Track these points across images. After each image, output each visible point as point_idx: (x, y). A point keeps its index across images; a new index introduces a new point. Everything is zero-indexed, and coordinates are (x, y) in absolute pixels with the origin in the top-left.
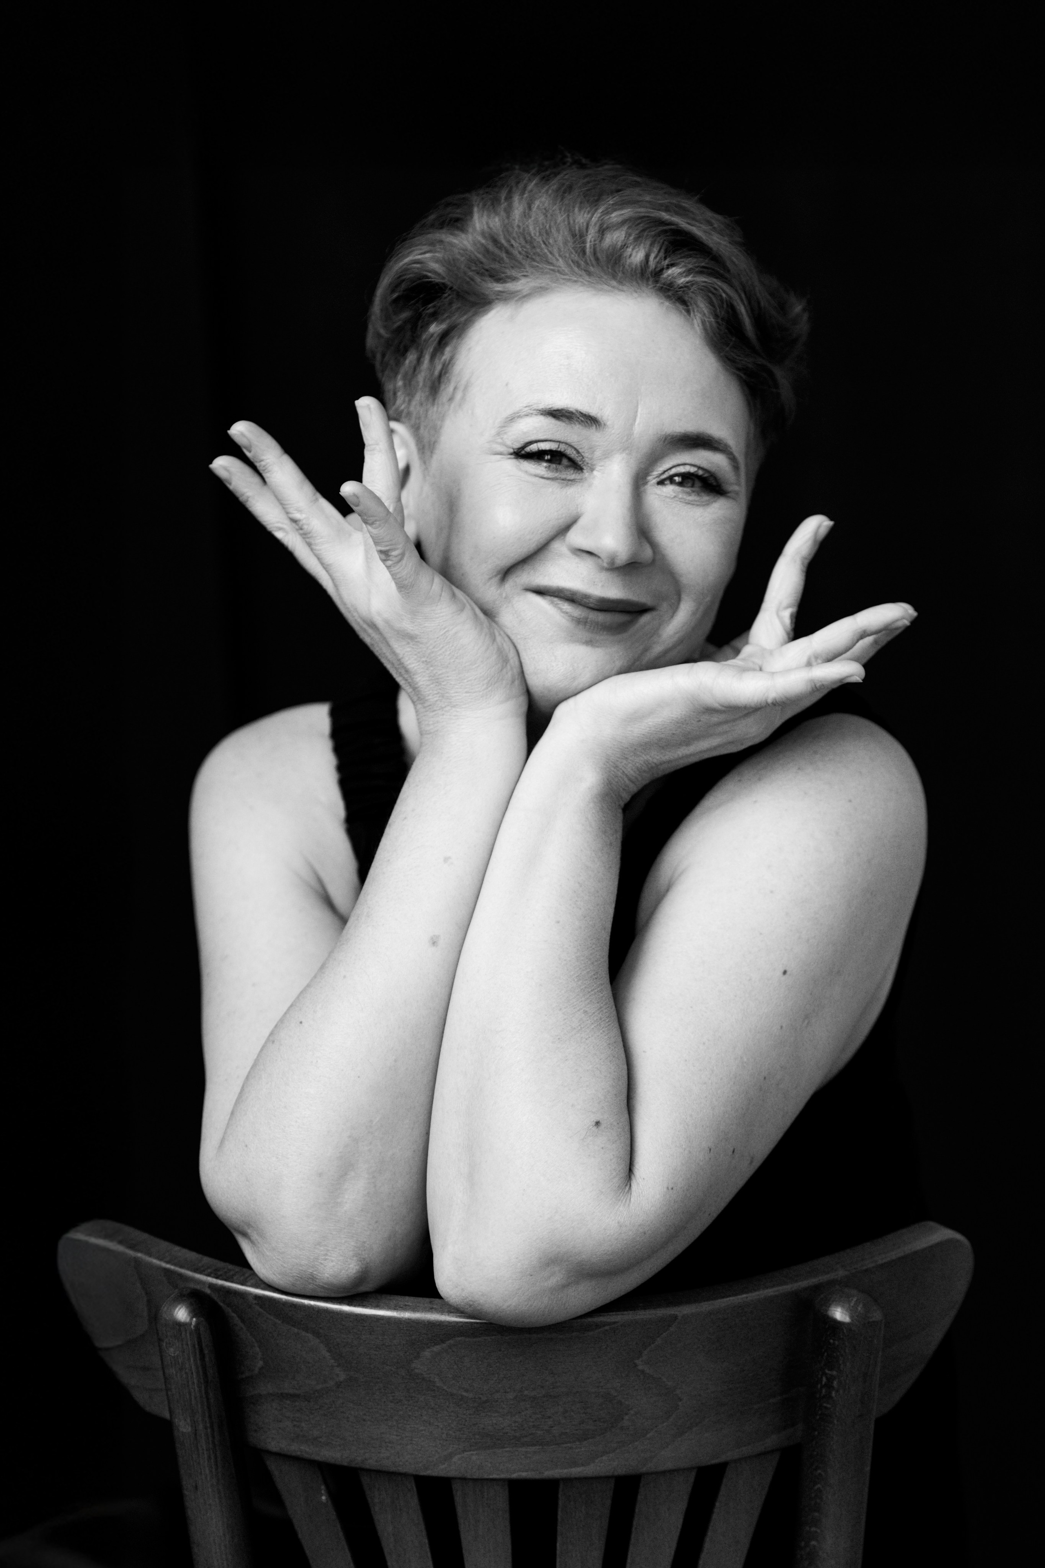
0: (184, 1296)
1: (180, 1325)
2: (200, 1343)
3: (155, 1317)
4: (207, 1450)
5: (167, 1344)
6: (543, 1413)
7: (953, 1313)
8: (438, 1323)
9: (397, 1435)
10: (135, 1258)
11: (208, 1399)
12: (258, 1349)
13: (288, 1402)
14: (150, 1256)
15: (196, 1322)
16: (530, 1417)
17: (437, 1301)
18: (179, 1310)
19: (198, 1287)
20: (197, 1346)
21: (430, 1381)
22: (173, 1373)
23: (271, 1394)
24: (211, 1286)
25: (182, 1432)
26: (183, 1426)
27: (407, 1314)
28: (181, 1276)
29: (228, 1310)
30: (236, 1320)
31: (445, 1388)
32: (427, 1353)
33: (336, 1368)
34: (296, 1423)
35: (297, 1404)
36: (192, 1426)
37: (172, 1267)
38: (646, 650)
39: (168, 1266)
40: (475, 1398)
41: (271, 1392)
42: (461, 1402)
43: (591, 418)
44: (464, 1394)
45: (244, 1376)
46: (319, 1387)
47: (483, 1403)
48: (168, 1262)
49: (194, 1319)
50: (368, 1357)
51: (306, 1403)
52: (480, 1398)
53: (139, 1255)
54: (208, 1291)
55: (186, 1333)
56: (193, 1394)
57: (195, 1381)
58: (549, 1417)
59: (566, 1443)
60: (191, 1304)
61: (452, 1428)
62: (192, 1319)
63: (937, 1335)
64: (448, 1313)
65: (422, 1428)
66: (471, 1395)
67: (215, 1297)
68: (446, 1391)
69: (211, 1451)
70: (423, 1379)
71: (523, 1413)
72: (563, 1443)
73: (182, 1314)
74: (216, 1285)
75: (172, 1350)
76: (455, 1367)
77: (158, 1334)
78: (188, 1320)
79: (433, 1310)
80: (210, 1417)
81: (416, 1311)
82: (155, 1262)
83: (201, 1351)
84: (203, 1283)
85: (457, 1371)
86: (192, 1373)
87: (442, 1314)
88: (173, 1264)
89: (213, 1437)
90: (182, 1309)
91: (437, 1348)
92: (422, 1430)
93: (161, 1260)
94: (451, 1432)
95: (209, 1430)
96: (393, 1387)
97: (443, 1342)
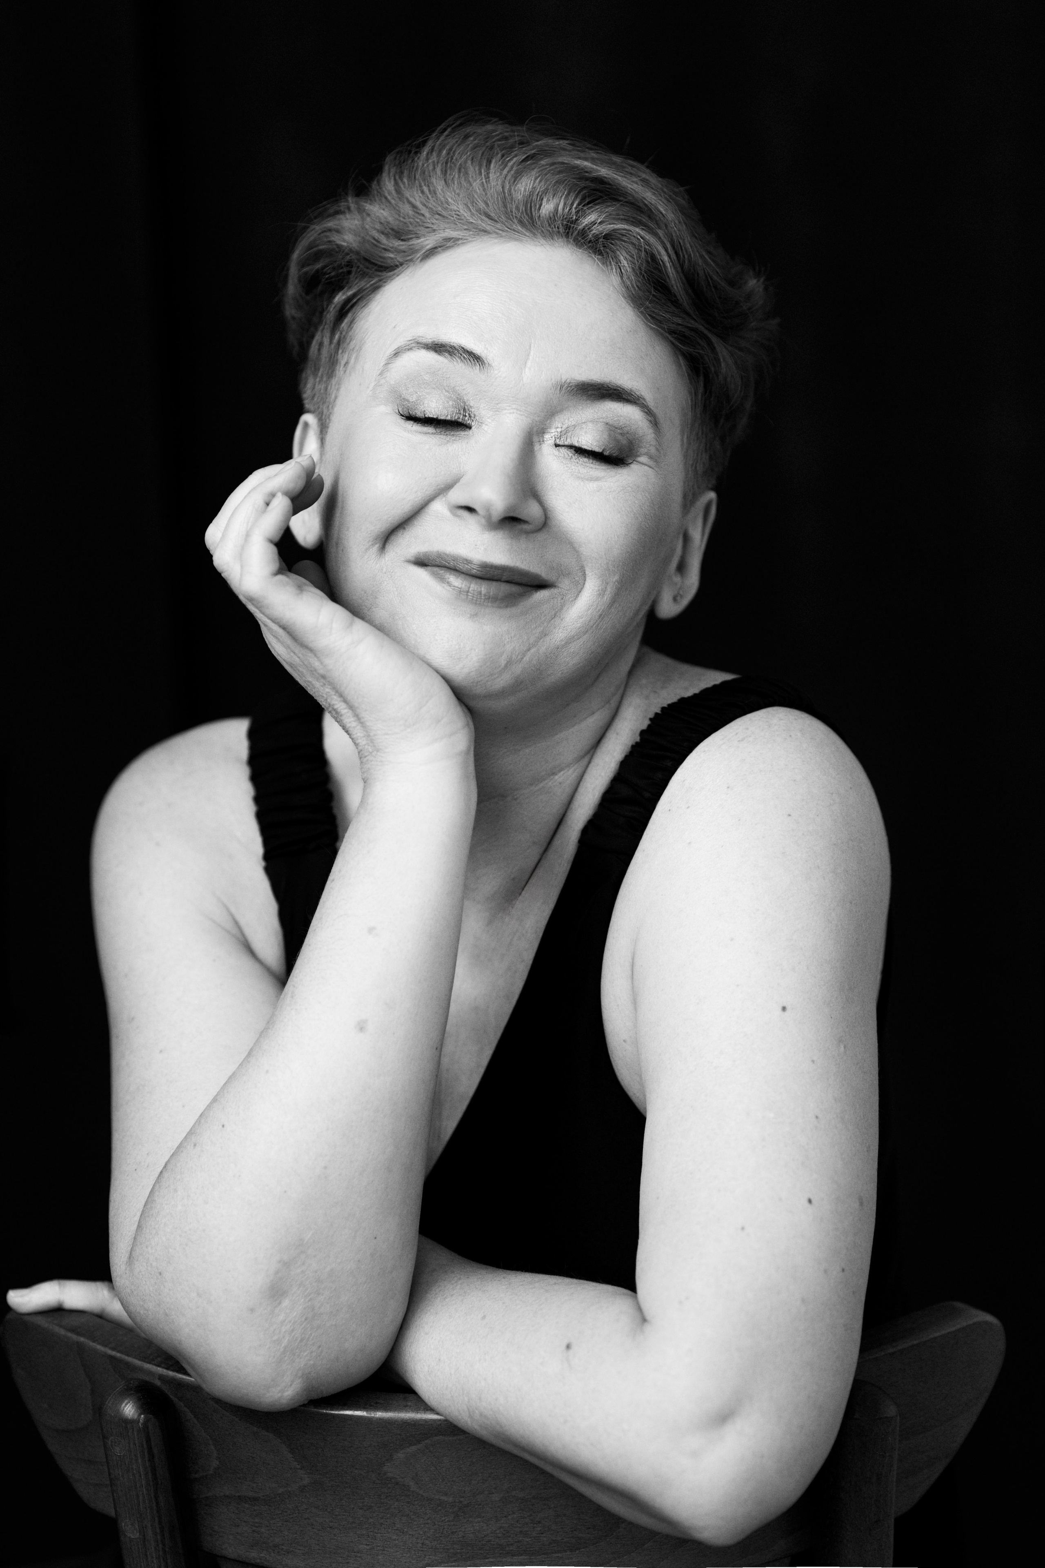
0: (131, 1389)
1: (126, 1422)
2: (148, 1441)
3: (99, 1410)
4: (156, 1558)
5: (112, 1442)
6: (532, 1518)
7: (983, 1401)
8: (413, 1423)
9: (366, 1545)
10: (77, 1342)
11: (157, 1503)
12: (212, 1447)
13: (247, 1506)
14: (94, 1342)
15: (144, 1419)
16: (517, 1521)
17: (412, 1396)
18: (126, 1404)
19: (147, 1378)
20: (145, 1446)
21: (404, 1485)
22: (119, 1474)
23: (227, 1496)
24: (161, 1377)
25: (130, 1537)
26: (130, 1531)
27: (378, 1413)
28: (128, 1365)
29: (180, 1405)
30: (190, 1415)
31: (421, 1492)
32: (401, 1455)
33: (299, 1470)
34: (254, 1528)
35: (256, 1508)
36: (140, 1532)
37: (118, 1355)
38: (544, 634)
39: (113, 1353)
40: (455, 1502)
41: (227, 1493)
42: (440, 1508)
43: (475, 356)
44: (444, 1498)
45: (197, 1476)
46: (281, 1491)
47: (464, 1507)
48: (113, 1349)
49: (142, 1416)
50: (336, 1460)
51: (267, 1507)
52: (461, 1502)
53: (82, 1339)
54: (158, 1383)
55: (133, 1431)
56: (141, 1498)
57: (143, 1482)
58: (539, 1522)
59: (556, 1553)
60: (139, 1399)
61: (429, 1537)
62: (139, 1415)
63: (964, 1425)
64: (424, 1411)
65: (394, 1537)
66: (451, 1499)
67: (166, 1389)
68: (422, 1496)
69: (162, 1560)
70: (397, 1484)
71: (510, 1517)
72: (553, 1553)
73: (129, 1409)
74: (167, 1376)
75: (118, 1449)
76: (433, 1468)
77: (102, 1430)
78: (136, 1417)
79: (407, 1408)
80: (160, 1522)
81: (388, 1410)
82: (99, 1347)
83: (150, 1449)
84: (150, 1373)
85: (435, 1473)
86: (140, 1476)
87: (418, 1413)
88: (118, 1352)
89: (164, 1545)
90: (129, 1404)
91: (414, 1448)
92: (395, 1540)
93: (106, 1346)
94: (427, 1542)
95: (159, 1537)
96: (363, 1492)
97: (419, 1442)
